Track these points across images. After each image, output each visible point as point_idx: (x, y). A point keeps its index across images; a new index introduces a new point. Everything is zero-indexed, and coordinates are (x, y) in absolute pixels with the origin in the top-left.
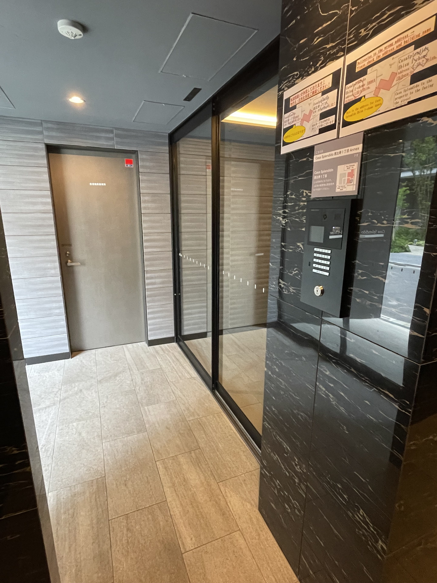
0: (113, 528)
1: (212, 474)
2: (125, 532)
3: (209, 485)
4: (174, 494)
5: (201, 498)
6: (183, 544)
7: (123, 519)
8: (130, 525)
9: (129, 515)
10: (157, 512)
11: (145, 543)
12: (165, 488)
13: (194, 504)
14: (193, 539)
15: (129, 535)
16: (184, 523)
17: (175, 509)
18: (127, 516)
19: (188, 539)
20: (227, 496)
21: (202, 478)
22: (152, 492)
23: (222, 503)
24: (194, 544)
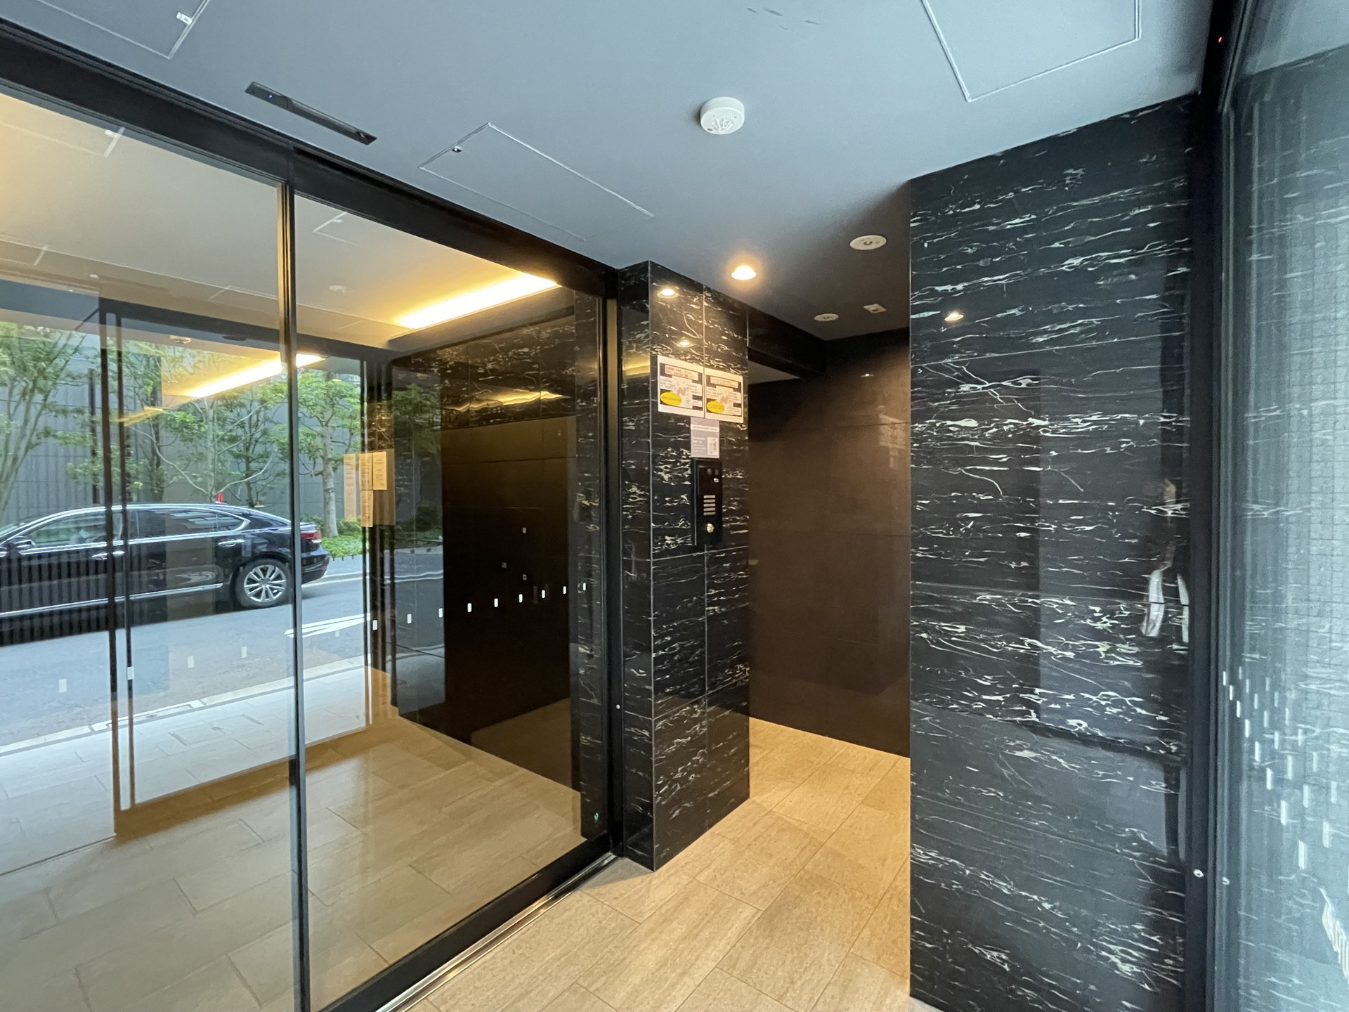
0: (809, 1003)
1: (628, 937)
2: (799, 983)
3: (652, 931)
4: (699, 963)
5: (678, 929)
6: (753, 916)
7: (788, 1000)
8: (786, 986)
9: (777, 998)
10: (742, 965)
11: (788, 952)
12: (697, 983)
13: (695, 932)
14: (740, 910)
15: (797, 976)
16: (730, 929)
17: (720, 947)
18: (780, 999)
19: (743, 916)
20: (656, 906)
21: (643, 946)
22: (718, 994)
23: (671, 905)
24: (744, 907)
